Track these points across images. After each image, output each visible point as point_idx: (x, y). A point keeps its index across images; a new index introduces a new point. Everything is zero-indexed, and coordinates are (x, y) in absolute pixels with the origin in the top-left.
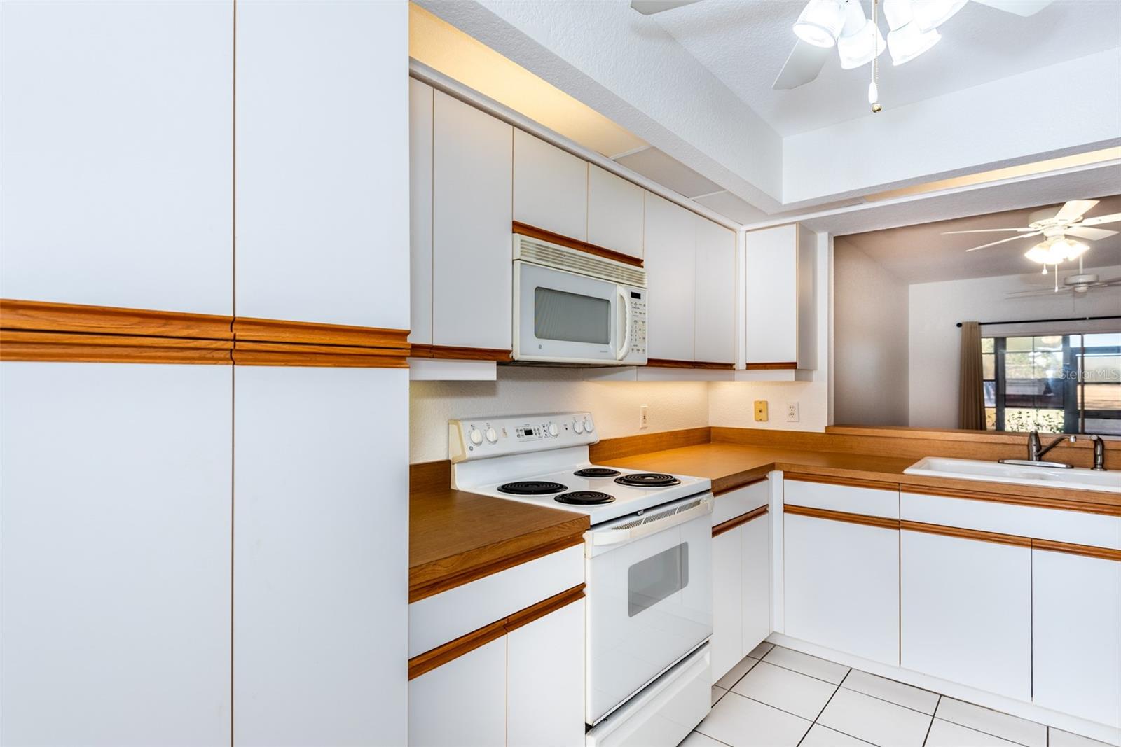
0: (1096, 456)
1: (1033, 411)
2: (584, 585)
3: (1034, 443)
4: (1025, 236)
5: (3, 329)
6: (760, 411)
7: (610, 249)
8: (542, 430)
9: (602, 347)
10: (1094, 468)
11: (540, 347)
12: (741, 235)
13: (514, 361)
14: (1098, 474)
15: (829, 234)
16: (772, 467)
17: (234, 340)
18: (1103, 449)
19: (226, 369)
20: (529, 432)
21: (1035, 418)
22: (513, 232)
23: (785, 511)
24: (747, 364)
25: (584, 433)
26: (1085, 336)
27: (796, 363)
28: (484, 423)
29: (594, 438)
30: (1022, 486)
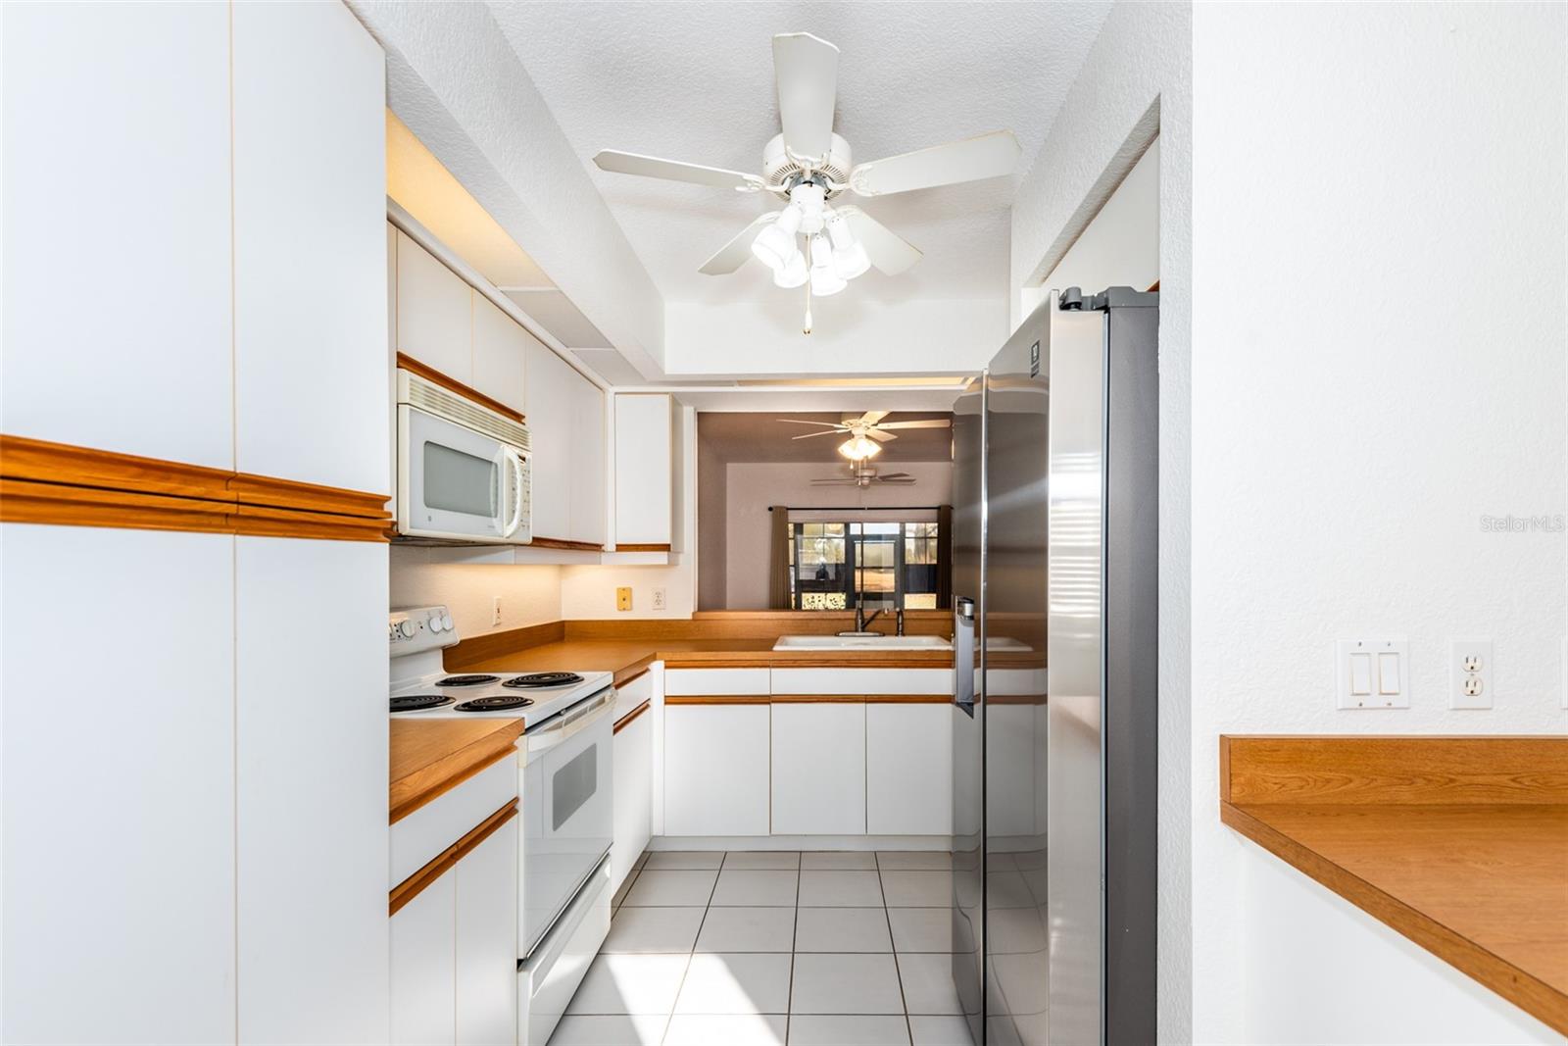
0: (898, 624)
1: (822, 595)
2: (518, 799)
3: (859, 617)
4: (838, 431)
5: (4, 478)
6: (624, 599)
7: (489, 397)
8: (394, 630)
9: (490, 520)
10: (897, 635)
11: (430, 519)
12: (610, 396)
13: (401, 535)
14: (900, 639)
15: (695, 409)
16: (654, 658)
18: (903, 619)
21: (823, 601)
22: (398, 367)
23: (666, 703)
24: (617, 545)
25: (443, 633)
26: (865, 524)
27: (669, 545)
29: (453, 639)
30: (860, 651)
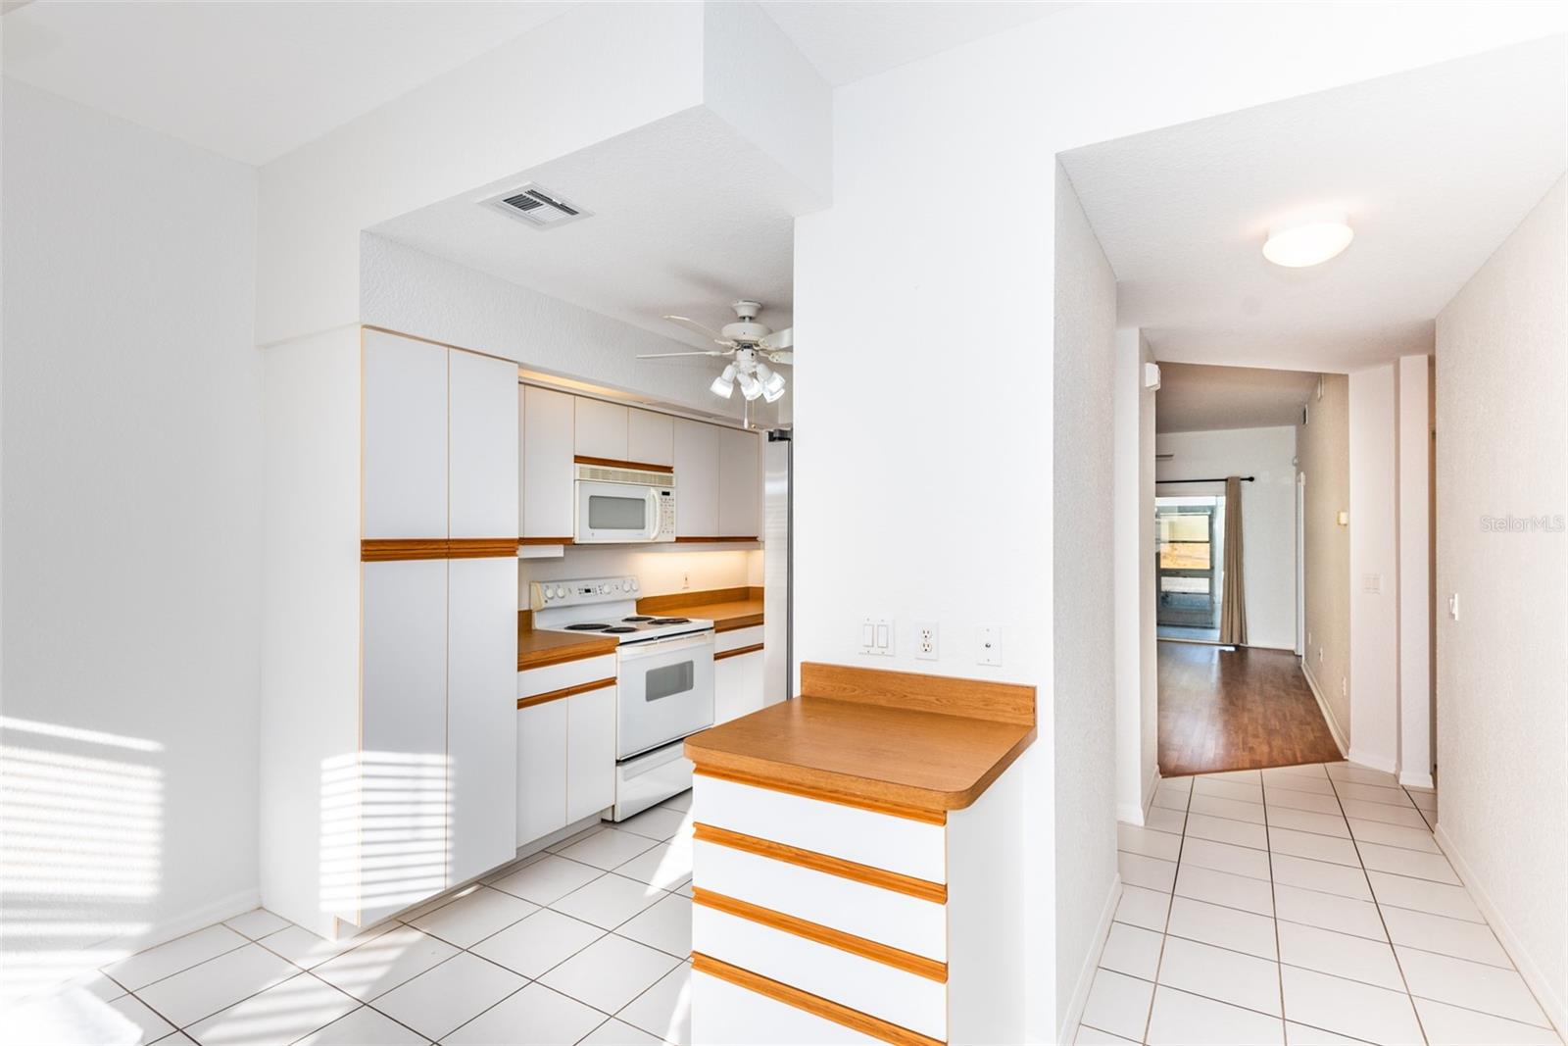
2: (615, 678)
8: (598, 589)
9: (640, 531)
11: (593, 534)
13: (575, 544)
17: (449, 548)
19: (445, 560)
20: (588, 591)
22: (575, 462)
25: (631, 592)
28: (556, 584)
29: (640, 596)
